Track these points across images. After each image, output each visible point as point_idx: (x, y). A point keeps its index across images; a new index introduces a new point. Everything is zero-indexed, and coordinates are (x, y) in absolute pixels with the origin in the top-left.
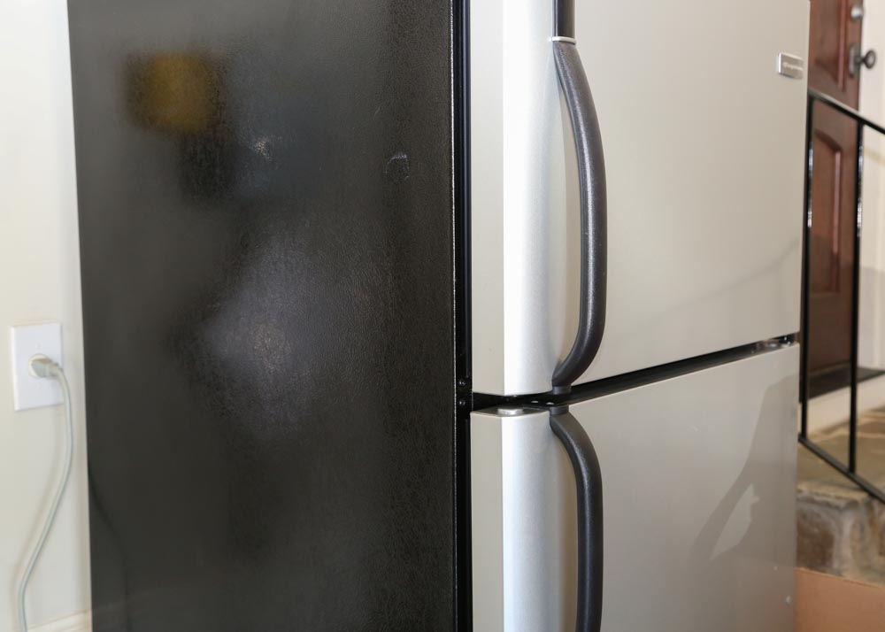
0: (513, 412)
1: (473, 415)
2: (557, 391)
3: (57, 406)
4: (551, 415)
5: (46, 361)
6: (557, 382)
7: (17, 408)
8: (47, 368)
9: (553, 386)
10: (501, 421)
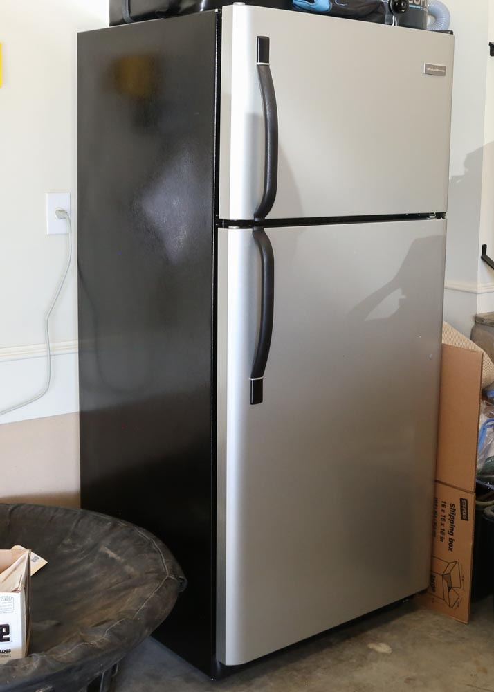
0: (235, 227)
1: (219, 229)
2: (256, 220)
3: (66, 234)
4: (253, 231)
5: (62, 211)
6: (256, 216)
7: (48, 233)
8: (62, 214)
9: (254, 217)
10: (228, 232)
